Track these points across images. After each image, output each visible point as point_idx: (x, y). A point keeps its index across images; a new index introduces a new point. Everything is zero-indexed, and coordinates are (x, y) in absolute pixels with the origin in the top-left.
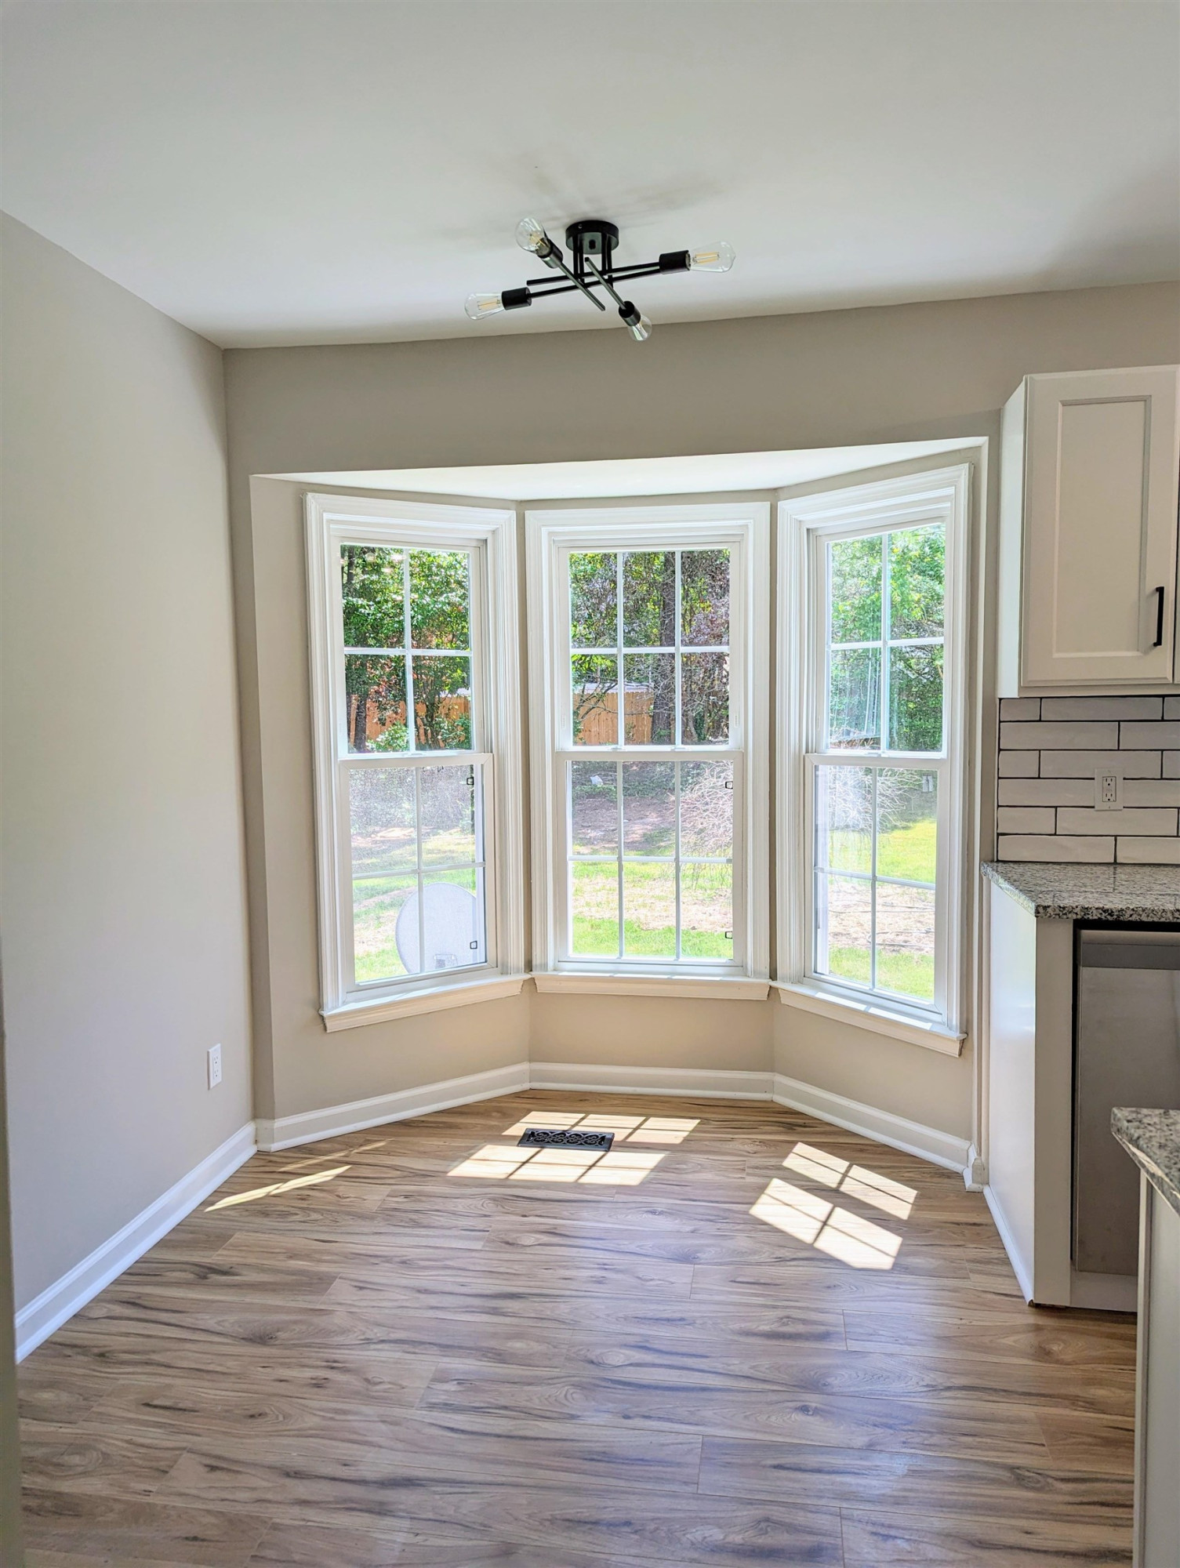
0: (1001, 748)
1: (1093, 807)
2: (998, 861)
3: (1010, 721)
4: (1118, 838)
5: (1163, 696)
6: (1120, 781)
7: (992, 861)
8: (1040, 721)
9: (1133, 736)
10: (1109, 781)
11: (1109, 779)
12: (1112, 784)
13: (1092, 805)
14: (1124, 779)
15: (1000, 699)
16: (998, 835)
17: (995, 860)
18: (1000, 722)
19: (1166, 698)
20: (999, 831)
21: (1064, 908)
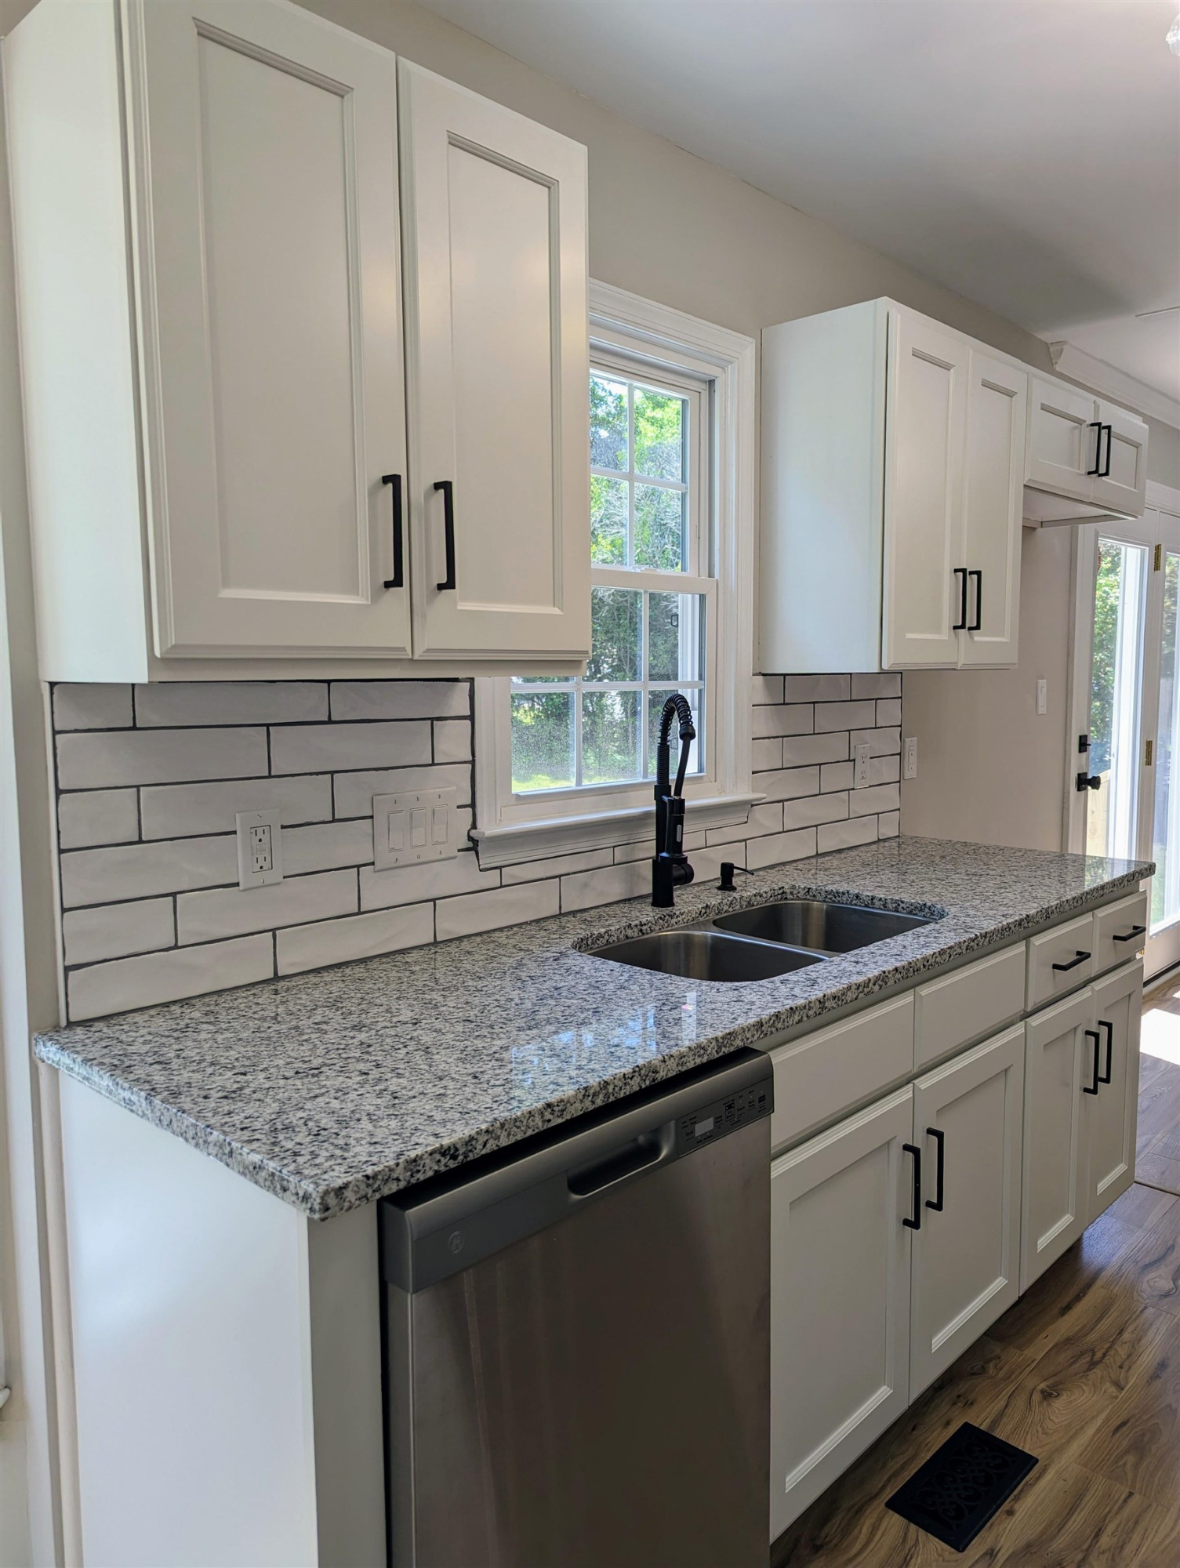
0: (61, 786)
1: (237, 884)
2: (70, 1025)
3: (76, 731)
4: (277, 932)
5: (329, 682)
6: (277, 831)
7: (57, 1028)
8: (134, 728)
9: (290, 750)
10: (260, 835)
11: (260, 831)
12: (266, 838)
13: (235, 881)
14: (283, 827)
15: (52, 685)
16: (67, 969)
17: (64, 1023)
18: (55, 733)
19: (332, 684)
20: (67, 964)
21: (375, 1176)
